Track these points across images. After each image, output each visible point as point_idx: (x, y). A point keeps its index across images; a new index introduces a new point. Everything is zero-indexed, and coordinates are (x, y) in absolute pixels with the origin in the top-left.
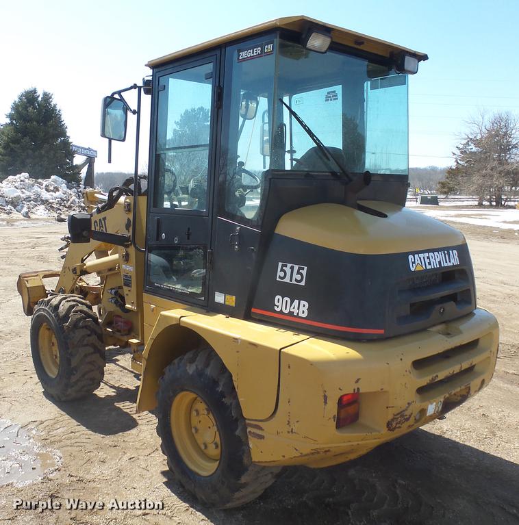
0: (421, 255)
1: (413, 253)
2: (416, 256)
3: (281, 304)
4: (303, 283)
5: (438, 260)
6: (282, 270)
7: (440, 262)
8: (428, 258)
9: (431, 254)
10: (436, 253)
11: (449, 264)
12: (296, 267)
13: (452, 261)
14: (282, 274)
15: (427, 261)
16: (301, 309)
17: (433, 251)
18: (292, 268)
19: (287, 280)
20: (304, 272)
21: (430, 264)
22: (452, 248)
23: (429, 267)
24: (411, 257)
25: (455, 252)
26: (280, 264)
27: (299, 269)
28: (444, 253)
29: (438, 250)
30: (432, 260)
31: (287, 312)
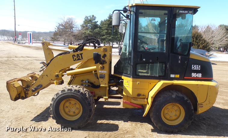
3: (194, 75)
4: (200, 69)
6: (193, 67)
12: (197, 66)
14: (194, 68)
16: (200, 75)
18: (196, 66)
19: (195, 69)
20: (200, 67)
26: (193, 65)
27: (198, 66)
31: (196, 76)
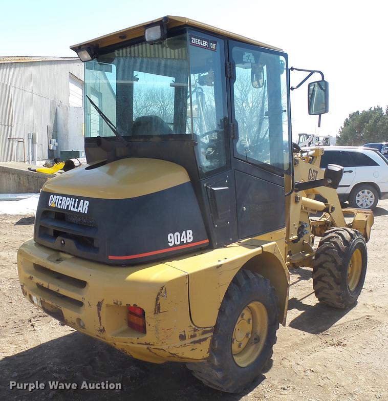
0: (58, 197)
1: (54, 194)
2: (55, 196)
5: (67, 204)
7: (68, 206)
8: (61, 200)
9: (64, 198)
10: (68, 199)
11: (76, 210)
13: (80, 208)
15: (60, 202)
17: (67, 196)
21: (60, 205)
22: (85, 199)
23: (59, 207)
24: (52, 196)
25: (87, 202)
28: (75, 201)
29: (70, 197)
30: (63, 202)
